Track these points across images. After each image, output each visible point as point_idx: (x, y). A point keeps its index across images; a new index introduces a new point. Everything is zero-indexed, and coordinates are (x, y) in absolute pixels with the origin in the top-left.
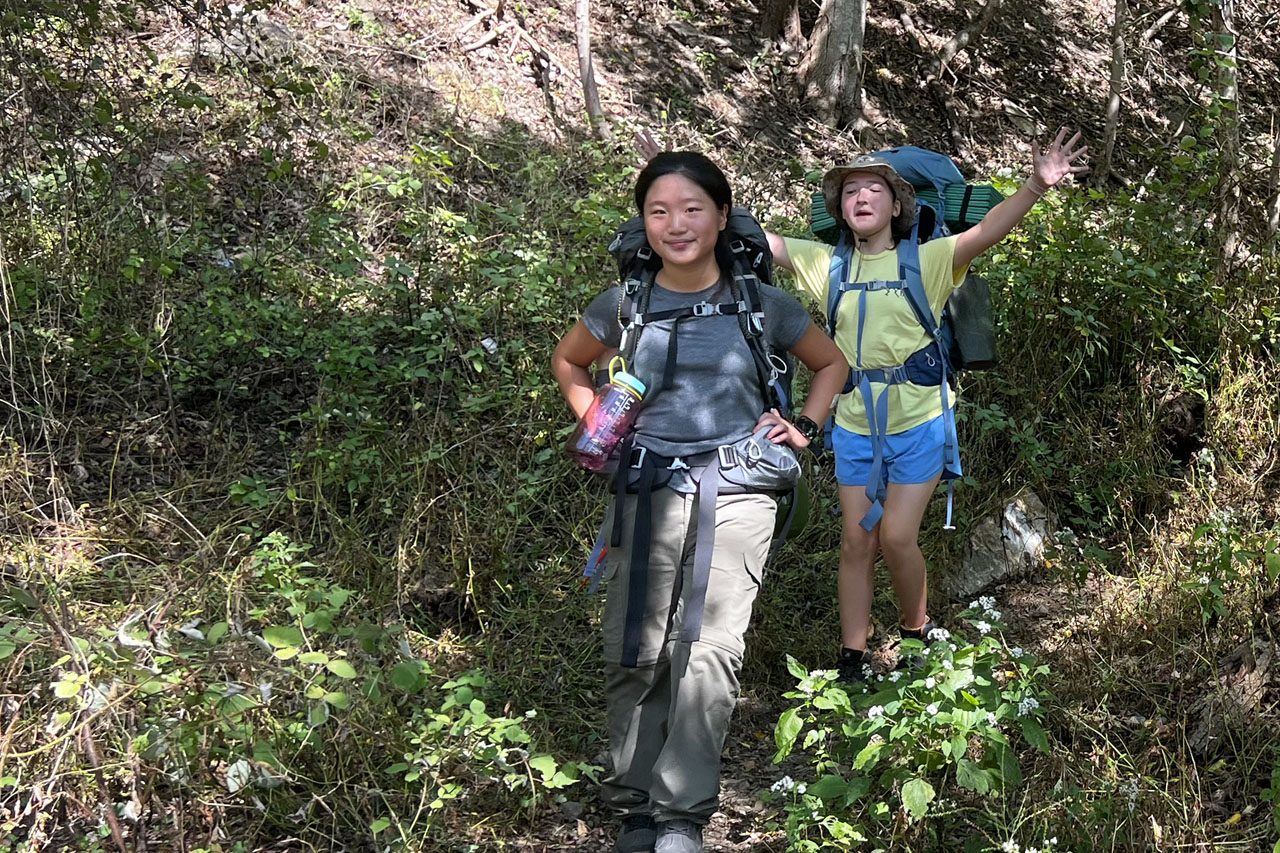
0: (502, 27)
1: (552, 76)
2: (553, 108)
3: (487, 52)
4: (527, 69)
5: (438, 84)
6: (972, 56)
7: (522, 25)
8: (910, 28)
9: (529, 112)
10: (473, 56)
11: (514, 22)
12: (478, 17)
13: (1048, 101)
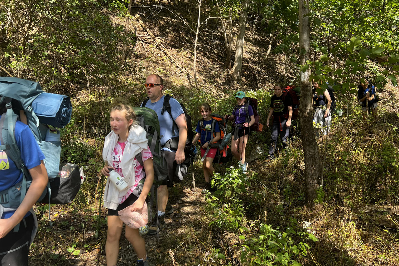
0: (182, 70)
1: (190, 77)
2: (190, 83)
3: (180, 74)
4: (186, 77)
5: (172, 80)
6: (261, 69)
7: (186, 69)
8: (250, 64)
9: (186, 84)
10: (178, 75)
11: (184, 69)
12: (179, 68)
13: (274, 76)
